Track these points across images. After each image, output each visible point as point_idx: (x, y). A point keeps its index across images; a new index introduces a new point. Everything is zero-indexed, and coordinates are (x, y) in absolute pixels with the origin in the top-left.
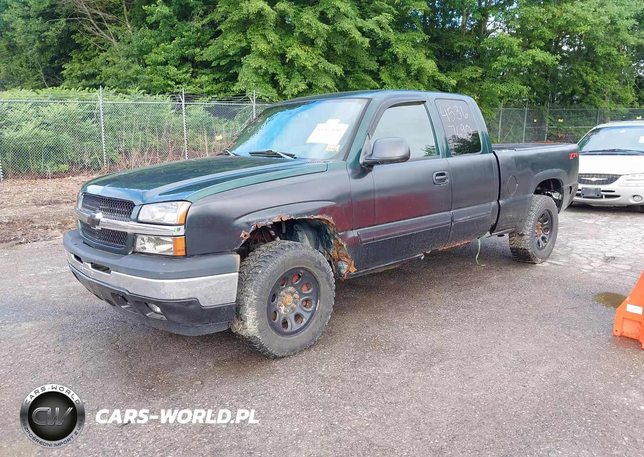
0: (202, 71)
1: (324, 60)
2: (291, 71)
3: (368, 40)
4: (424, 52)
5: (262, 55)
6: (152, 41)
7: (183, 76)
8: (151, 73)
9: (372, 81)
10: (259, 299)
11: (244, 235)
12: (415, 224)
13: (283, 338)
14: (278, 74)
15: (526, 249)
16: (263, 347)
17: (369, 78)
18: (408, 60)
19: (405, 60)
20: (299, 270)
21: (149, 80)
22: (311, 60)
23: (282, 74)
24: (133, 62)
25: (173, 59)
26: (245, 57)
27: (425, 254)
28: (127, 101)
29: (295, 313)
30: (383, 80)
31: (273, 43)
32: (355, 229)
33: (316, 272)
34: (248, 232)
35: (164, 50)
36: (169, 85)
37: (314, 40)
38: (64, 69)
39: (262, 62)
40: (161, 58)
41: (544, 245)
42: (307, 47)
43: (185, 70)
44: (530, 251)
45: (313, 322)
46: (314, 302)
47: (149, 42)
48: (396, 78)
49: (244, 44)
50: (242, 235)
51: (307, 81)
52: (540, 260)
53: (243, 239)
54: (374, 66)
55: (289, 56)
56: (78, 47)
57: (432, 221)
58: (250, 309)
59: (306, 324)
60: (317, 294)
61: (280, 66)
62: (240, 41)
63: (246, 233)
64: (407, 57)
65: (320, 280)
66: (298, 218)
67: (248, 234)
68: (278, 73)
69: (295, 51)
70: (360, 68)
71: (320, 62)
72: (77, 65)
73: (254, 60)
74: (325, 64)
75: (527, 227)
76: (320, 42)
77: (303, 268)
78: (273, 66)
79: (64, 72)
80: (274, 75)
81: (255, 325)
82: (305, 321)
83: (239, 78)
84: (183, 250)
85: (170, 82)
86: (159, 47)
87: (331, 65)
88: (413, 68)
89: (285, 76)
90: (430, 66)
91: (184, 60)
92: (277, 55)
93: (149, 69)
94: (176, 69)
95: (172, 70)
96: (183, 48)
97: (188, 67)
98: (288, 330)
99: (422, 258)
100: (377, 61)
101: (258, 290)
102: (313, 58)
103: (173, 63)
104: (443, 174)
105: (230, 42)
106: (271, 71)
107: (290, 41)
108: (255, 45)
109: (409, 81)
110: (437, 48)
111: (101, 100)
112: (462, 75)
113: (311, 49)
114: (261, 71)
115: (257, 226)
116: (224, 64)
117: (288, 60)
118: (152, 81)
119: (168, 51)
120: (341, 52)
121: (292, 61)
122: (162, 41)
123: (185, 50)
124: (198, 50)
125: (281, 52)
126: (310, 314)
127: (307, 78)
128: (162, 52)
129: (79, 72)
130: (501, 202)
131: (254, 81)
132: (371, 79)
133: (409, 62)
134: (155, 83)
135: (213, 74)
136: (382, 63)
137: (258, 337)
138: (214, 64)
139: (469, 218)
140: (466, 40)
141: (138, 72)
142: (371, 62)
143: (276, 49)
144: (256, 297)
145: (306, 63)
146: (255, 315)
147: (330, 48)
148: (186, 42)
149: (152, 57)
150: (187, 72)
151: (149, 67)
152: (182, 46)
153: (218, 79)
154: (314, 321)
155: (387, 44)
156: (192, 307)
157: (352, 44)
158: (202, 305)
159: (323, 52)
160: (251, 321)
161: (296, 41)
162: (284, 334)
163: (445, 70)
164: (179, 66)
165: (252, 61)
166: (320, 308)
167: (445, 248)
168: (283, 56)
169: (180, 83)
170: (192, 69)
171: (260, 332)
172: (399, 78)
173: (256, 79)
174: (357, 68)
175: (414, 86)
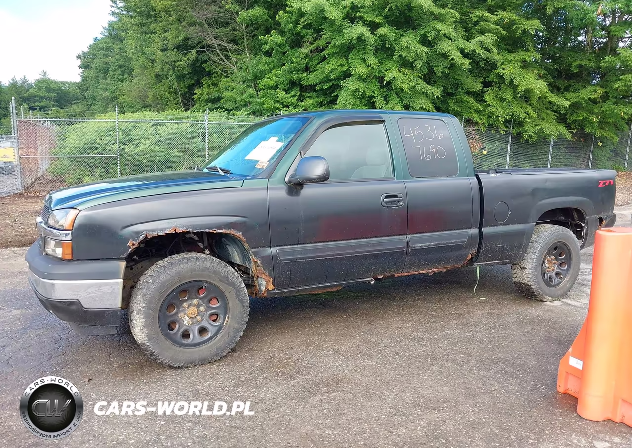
0: (308, 95)
1: (422, 82)
2: (389, 93)
3: (468, 61)
4: (536, 72)
5: (361, 78)
6: (266, 67)
7: (290, 100)
8: (264, 96)
9: (475, 103)
10: (148, 307)
11: (132, 244)
12: (355, 247)
13: (179, 349)
14: (375, 97)
15: (528, 285)
16: (154, 355)
17: (471, 100)
18: (515, 81)
19: (512, 81)
20: (202, 283)
21: (260, 103)
22: (408, 82)
23: (379, 97)
24: (248, 87)
25: (283, 83)
26: (344, 81)
27: (376, 280)
28: (231, 122)
29: (199, 326)
30: (487, 101)
31: (372, 66)
32: (274, 246)
33: (222, 286)
34: (136, 241)
35: (275, 75)
36: (278, 108)
37: (413, 62)
38: (196, 94)
39: (361, 86)
40: (272, 83)
41: (557, 282)
42: (406, 70)
43: (293, 93)
44: (533, 287)
45: (219, 337)
46: (221, 316)
47: (263, 68)
48: (502, 100)
49: (345, 68)
50: (129, 244)
51: (404, 102)
52: (550, 298)
53: (130, 247)
54: (478, 87)
55: (387, 79)
56: (209, 74)
57: (379, 244)
58: (137, 316)
59: (211, 338)
60: (226, 309)
61: (378, 88)
62: (341, 65)
63: (134, 242)
64: (515, 78)
65: (227, 294)
66: (197, 231)
67: (136, 243)
68: (375, 95)
69: (393, 73)
70: (463, 89)
71: (418, 84)
72: (206, 90)
73: (352, 83)
74: (422, 86)
75: (529, 260)
76: (419, 64)
77: (206, 281)
78: (372, 89)
79: (195, 96)
80: (372, 97)
81: (143, 333)
82: (210, 335)
83: (338, 102)
84: (69, 254)
85: (278, 105)
86: (271, 72)
87: (429, 87)
88: (520, 89)
89: (382, 99)
90: (540, 86)
91: (293, 84)
92: (376, 78)
93: (261, 93)
94: (284, 93)
95: (281, 94)
96: (292, 74)
97: (296, 91)
98: (189, 341)
99: (372, 283)
100: (482, 83)
101: (146, 299)
102: (411, 81)
103: (282, 87)
104: (396, 196)
105: (331, 67)
106: (368, 93)
107: (389, 64)
108: (354, 68)
109: (516, 102)
110: (552, 68)
111: (207, 121)
112: (579, 96)
113: (410, 71)
114: (359, 94)
115: (146, 236)
116: (326, 87)
117: (385, 82)
118: (264, 104)
119: (279, 76)
120: (441, 74)
121: (389, 83)
122: (274, 67)
123: (293, 75)
124: (305, 74)
125: (381, 75)
126: (217, 328)
127: (404, 100)
128: (274, 77)
129: (207, 96)
130: (484, 230)
131: (352, 103)
132: (473, 101)
133: (516, 82)
134: (265, 106)
135: (318, 97)
136: (487, 84)
137: (147, 344)
138: (317, 88)
139: (433, 245)
140: (585, 59)
141: (252, 96)
142: (475, 84)
143: (375, 72)
144: (144, 305)
145: (403, 86)
146: (143, 322)
147: (431, 71)
148: (295, 68)
149: (265, 81)
150: (294, 96)
151: (262, 91)
152: (291, 71)
153: (322, 102)
154: (221, 335)
155: (492, 66)
156: (73, 308)
157: (453, 66)
158: (85, 307)
159: (422, 74)
160: (139, 328)
161: (395, 64)
162: (181, 345)
163: (562, 90)
164: (288, 90)
165: (351, 85)
166: (228, 323)
167: (403, 275)
168: (381, 79)
169: (288, 106)
170: (299, 93)
171: (149, 340)
172: (505, 100)
173: (352, 101)
174: (460, 90)
175: (521, 107)
